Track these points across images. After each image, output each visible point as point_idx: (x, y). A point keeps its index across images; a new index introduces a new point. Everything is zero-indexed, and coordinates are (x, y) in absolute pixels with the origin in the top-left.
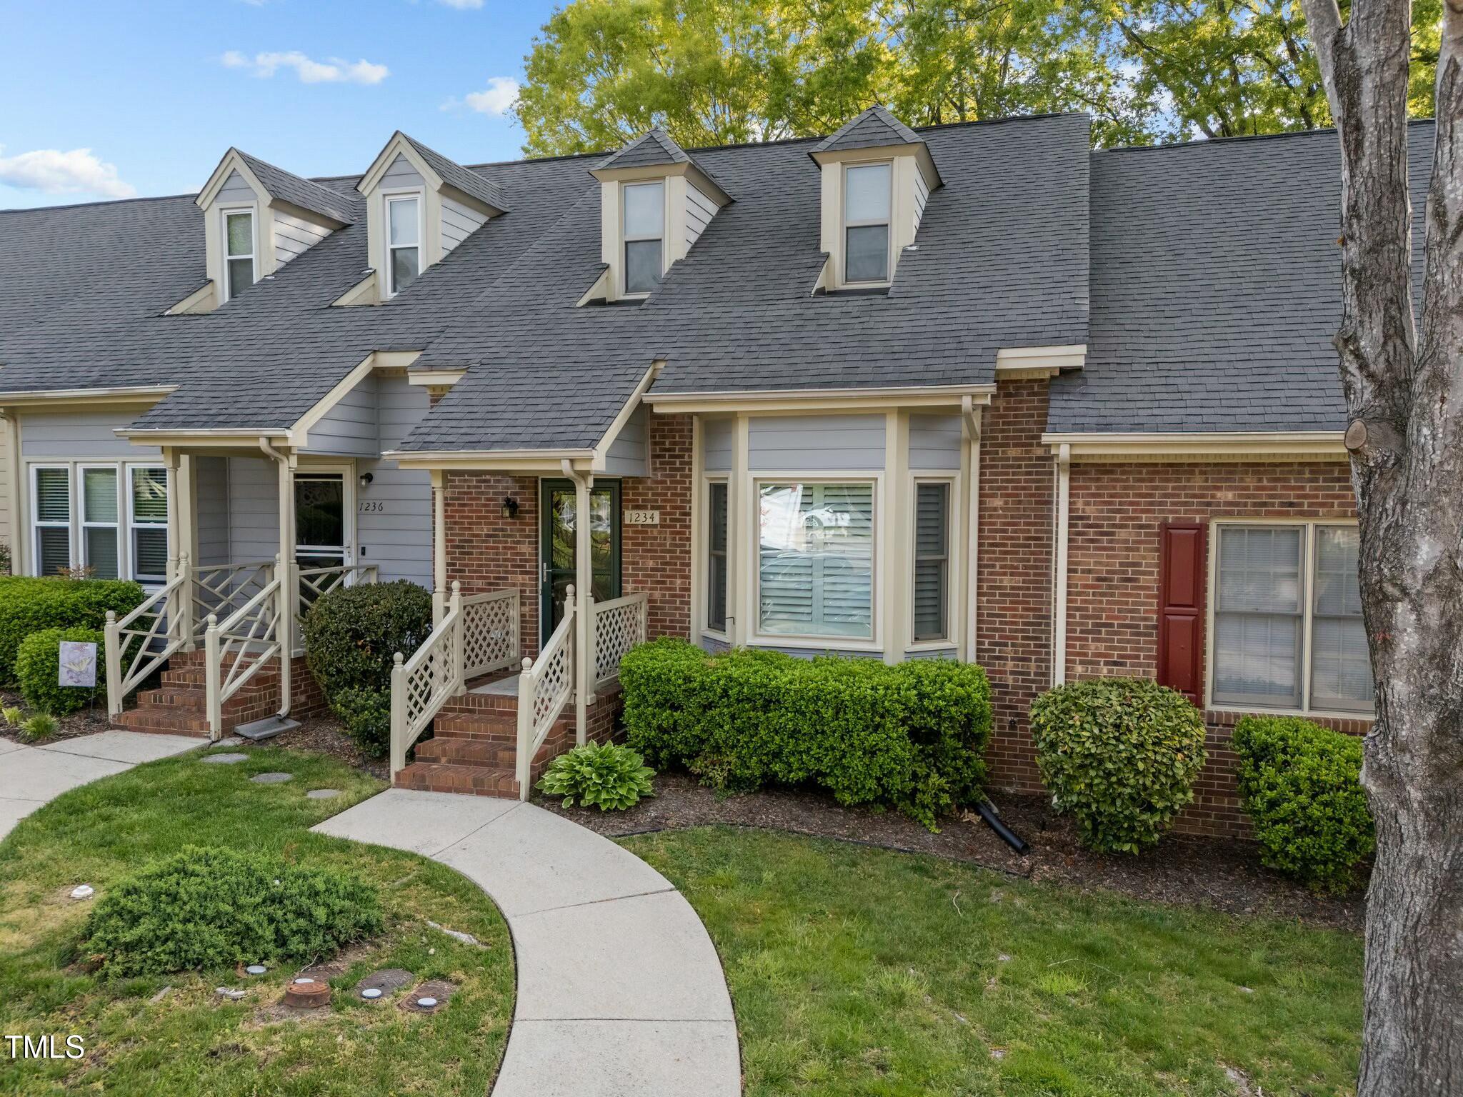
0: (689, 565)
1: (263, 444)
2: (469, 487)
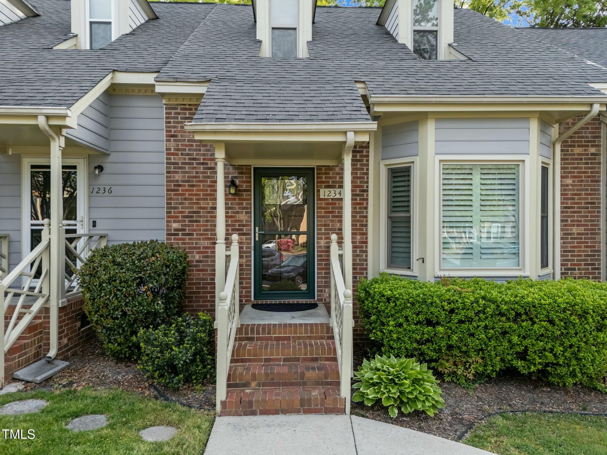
0: (366, 225)
1: (41, 121)
2: (197, 173)
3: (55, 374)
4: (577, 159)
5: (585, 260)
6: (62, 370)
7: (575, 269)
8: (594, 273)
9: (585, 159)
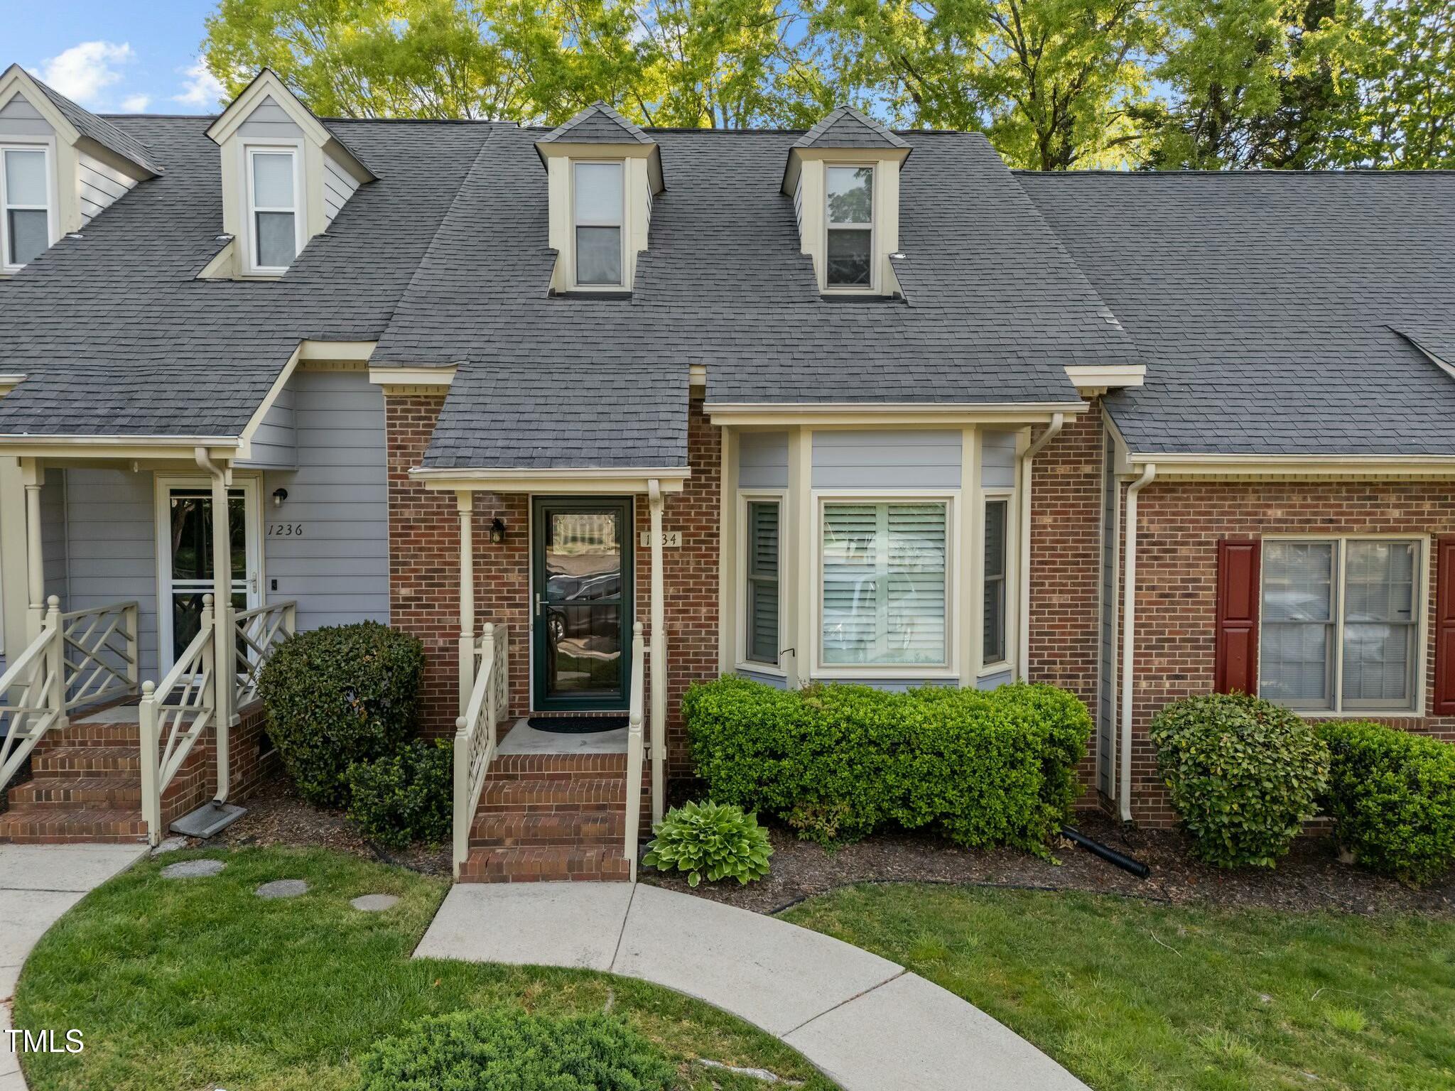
0: (716, 591)
1: (200, 456)
2: (439, 506)
3: (228, 825)
4: (1060, 484)
5: (1071, 648)
6: (237, 820)
7: (1055, 663)
8: (1087, 669)
9: (1075, 484)
